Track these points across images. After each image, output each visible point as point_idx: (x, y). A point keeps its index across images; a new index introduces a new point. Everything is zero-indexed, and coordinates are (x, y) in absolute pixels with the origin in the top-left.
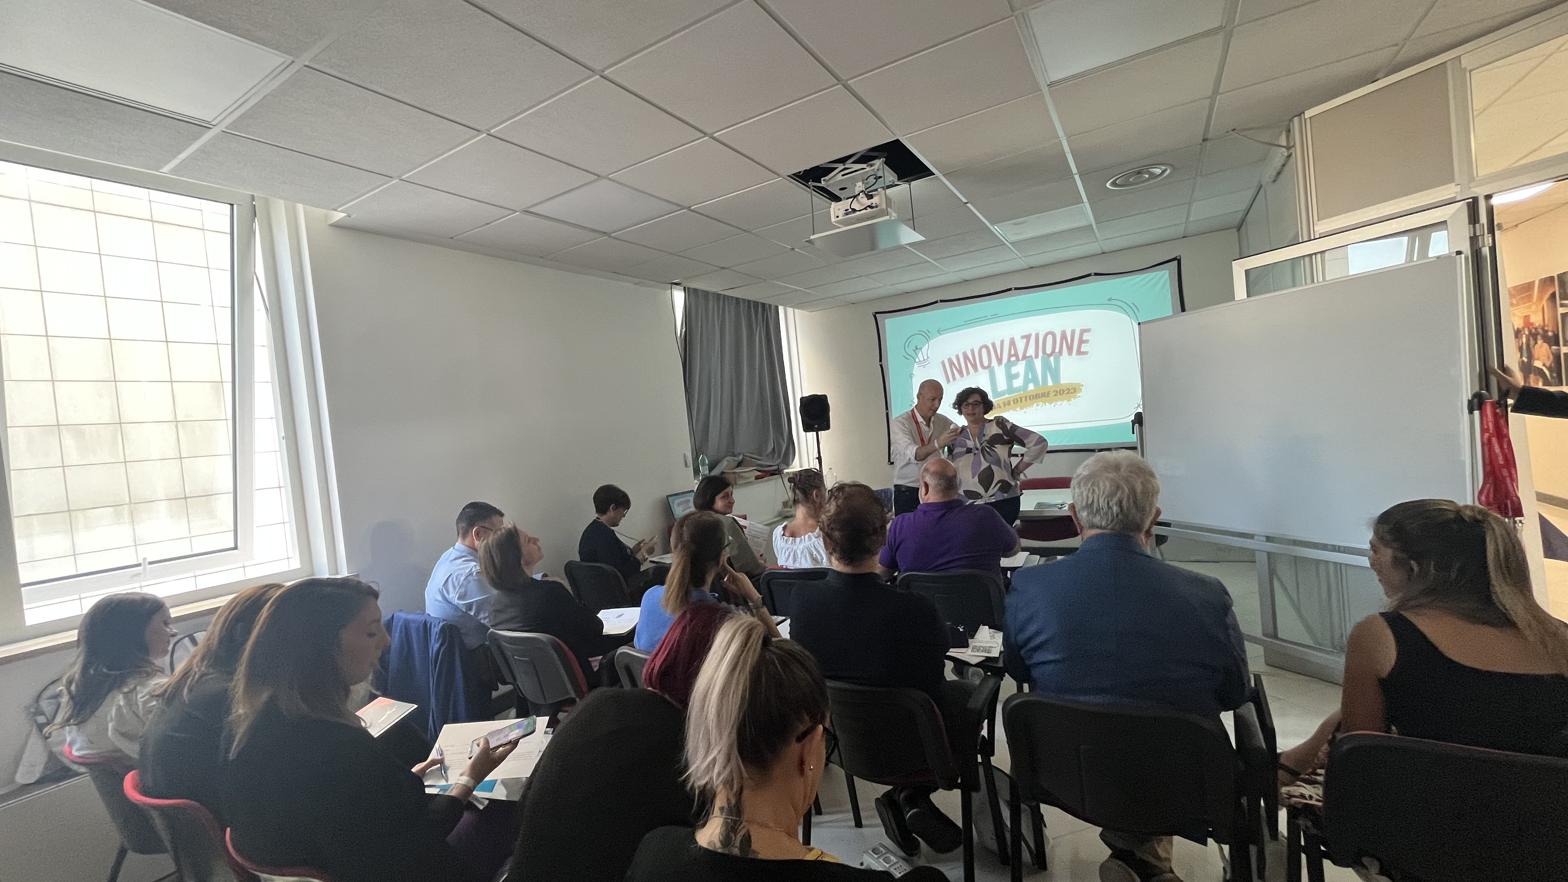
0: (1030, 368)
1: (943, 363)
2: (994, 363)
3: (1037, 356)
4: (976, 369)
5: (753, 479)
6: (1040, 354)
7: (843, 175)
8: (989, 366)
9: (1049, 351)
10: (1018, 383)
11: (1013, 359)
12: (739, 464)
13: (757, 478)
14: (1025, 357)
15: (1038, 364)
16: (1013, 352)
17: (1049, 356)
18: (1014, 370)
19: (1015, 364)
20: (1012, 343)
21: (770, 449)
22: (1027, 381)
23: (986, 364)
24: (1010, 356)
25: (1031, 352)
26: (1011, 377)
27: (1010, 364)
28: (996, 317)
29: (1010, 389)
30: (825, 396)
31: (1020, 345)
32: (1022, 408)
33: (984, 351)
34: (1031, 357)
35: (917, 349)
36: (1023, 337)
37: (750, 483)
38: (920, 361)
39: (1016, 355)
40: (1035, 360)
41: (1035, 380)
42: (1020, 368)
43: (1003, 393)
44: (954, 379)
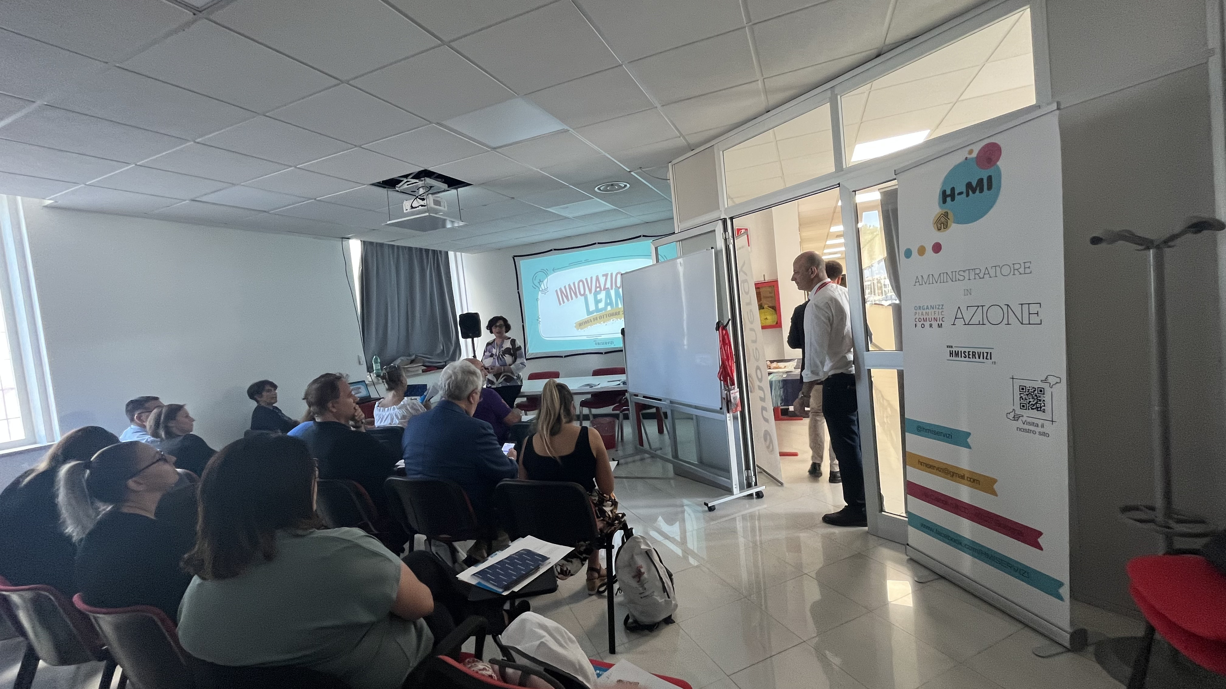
0: (608, 296)
1: (556, 291)
2: (587, 292)
3: (612, 289)
4: (576, 296)
5: (421, 372)
6: (614, 287)
7: (408, 185)
8: (584, 295)
9: (619, 285)
10: (601, 305)
11: (598, 289)
12: (412, 362)
13: (424, 371)
14: (605, 289)
15: (613, 293)
16: (598, 285)
17: (619, 288)
18: (599, 297)
19: (599, 292)
20: (597, 279)
21: (439, 351)
22: (607, 304)
23: (582, 292)
24: (596, 287)
25: (608, 285)
26: (597, 302)
27: (596, 293)
28: (587, 262)
29: (597, 310)
30: (477, 314)
31: (603, 280)
32: (604, 322)
33: (581, 283)
34: (608, 288)
35: (540, 281)
36: (603, 275)
37: (418, 375)
38: (542, 290)
39: (600, 287)
40: (611, 291)
41: (611, 304)
42: (602, 296)
43: (592, 313)
44: (564, 302)
